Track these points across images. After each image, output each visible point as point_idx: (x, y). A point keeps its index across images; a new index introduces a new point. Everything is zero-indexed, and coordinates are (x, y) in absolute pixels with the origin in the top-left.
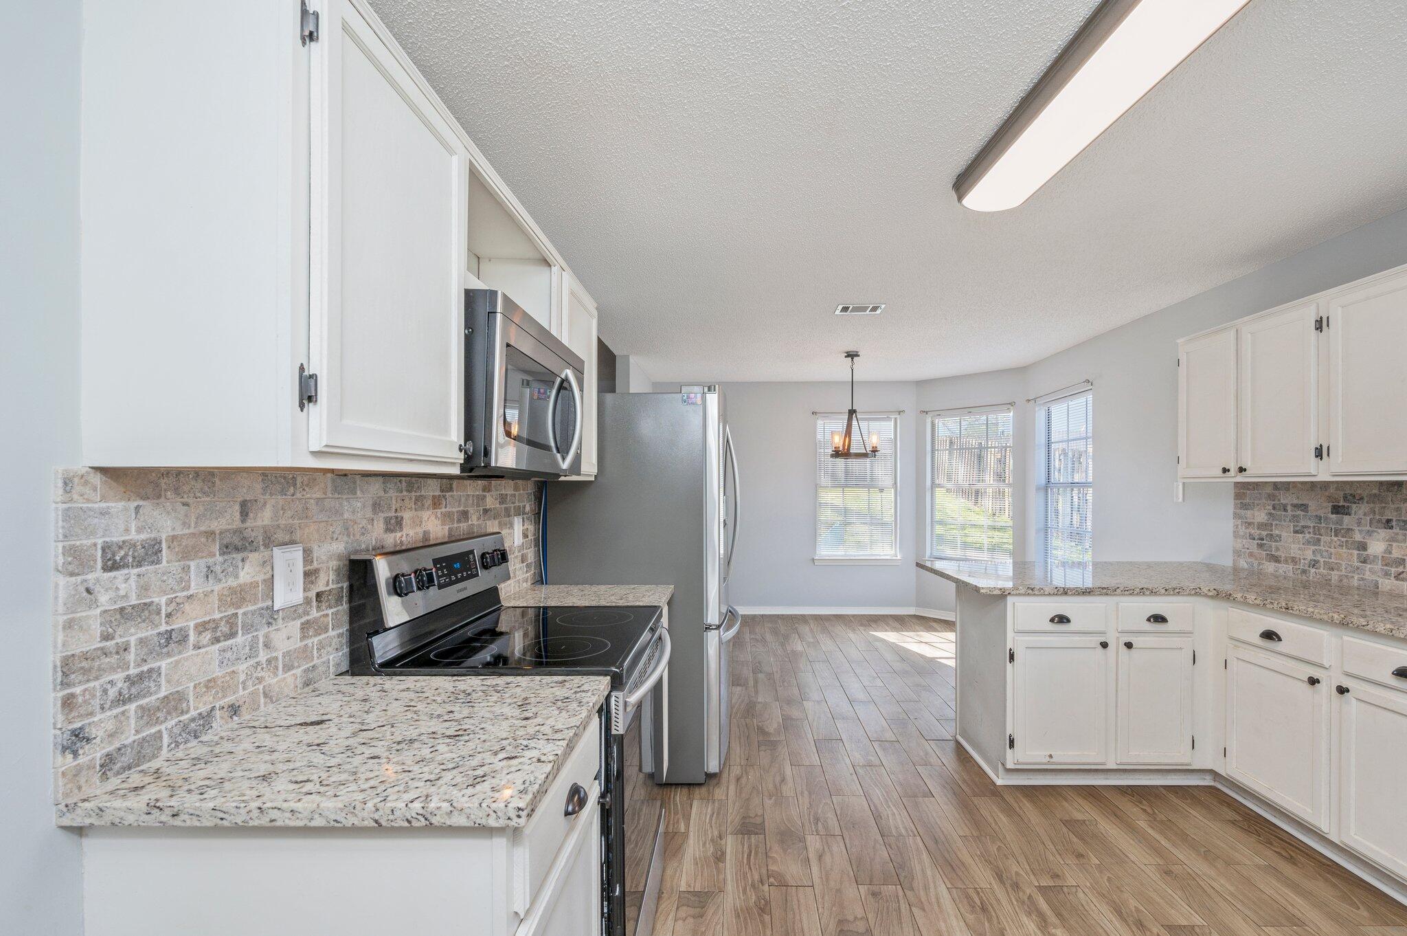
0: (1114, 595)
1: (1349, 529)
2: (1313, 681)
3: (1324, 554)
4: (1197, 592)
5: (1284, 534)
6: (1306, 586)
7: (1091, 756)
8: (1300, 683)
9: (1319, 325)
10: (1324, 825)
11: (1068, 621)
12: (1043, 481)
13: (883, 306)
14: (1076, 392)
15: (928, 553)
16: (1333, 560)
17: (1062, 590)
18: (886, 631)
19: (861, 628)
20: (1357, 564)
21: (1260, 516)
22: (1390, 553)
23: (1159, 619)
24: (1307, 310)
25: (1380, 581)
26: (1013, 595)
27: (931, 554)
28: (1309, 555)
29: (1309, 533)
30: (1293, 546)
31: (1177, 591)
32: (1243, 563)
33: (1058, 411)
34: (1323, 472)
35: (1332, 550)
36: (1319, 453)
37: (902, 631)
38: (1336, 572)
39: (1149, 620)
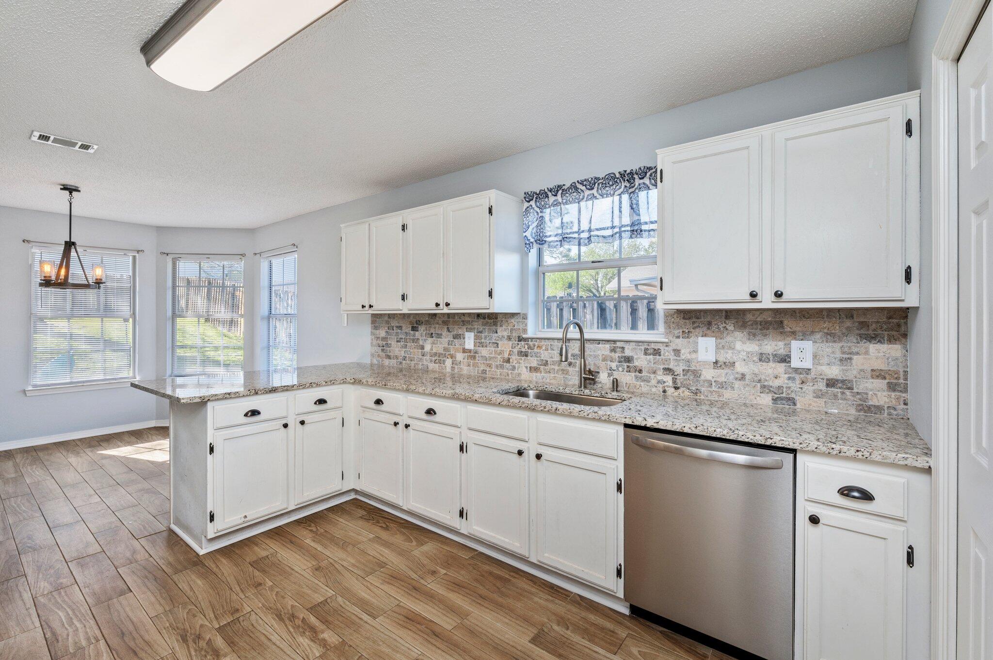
0: (293, 390)
1: (418, 339)
2: (396, 424)
3: (409, 352)
4: (344, 382)
5: (393, 343)
6: (401, 371)
7: (278, 506)
8: (391, 426)
9: (404, 228)
10: (400, 502)
11: (259, 413)
12: (266, 313)
13: (95, 147)
14: (288, 251)
15: (169, 372)
16: (411, 356)
17: (254, 391)
18: (119, 447)
19: (88, 451)
20: (421, 357)
21: (382, 333)
22: (432, 350)
23: (322, 402)
24: (396, 219)
25: (429, 364)
26: (213, 400)
27: (172, 373)
28: (403, 354)
29: (403, 342)
30: (396, 349)
31: (331, 382)
32: (375, 362)
33: (277, 262)
34: (405, 308)
35: (412, 350)
36: (403, 298)
37: (138, 444)
38: (413, 362)
39: (315, 403)
